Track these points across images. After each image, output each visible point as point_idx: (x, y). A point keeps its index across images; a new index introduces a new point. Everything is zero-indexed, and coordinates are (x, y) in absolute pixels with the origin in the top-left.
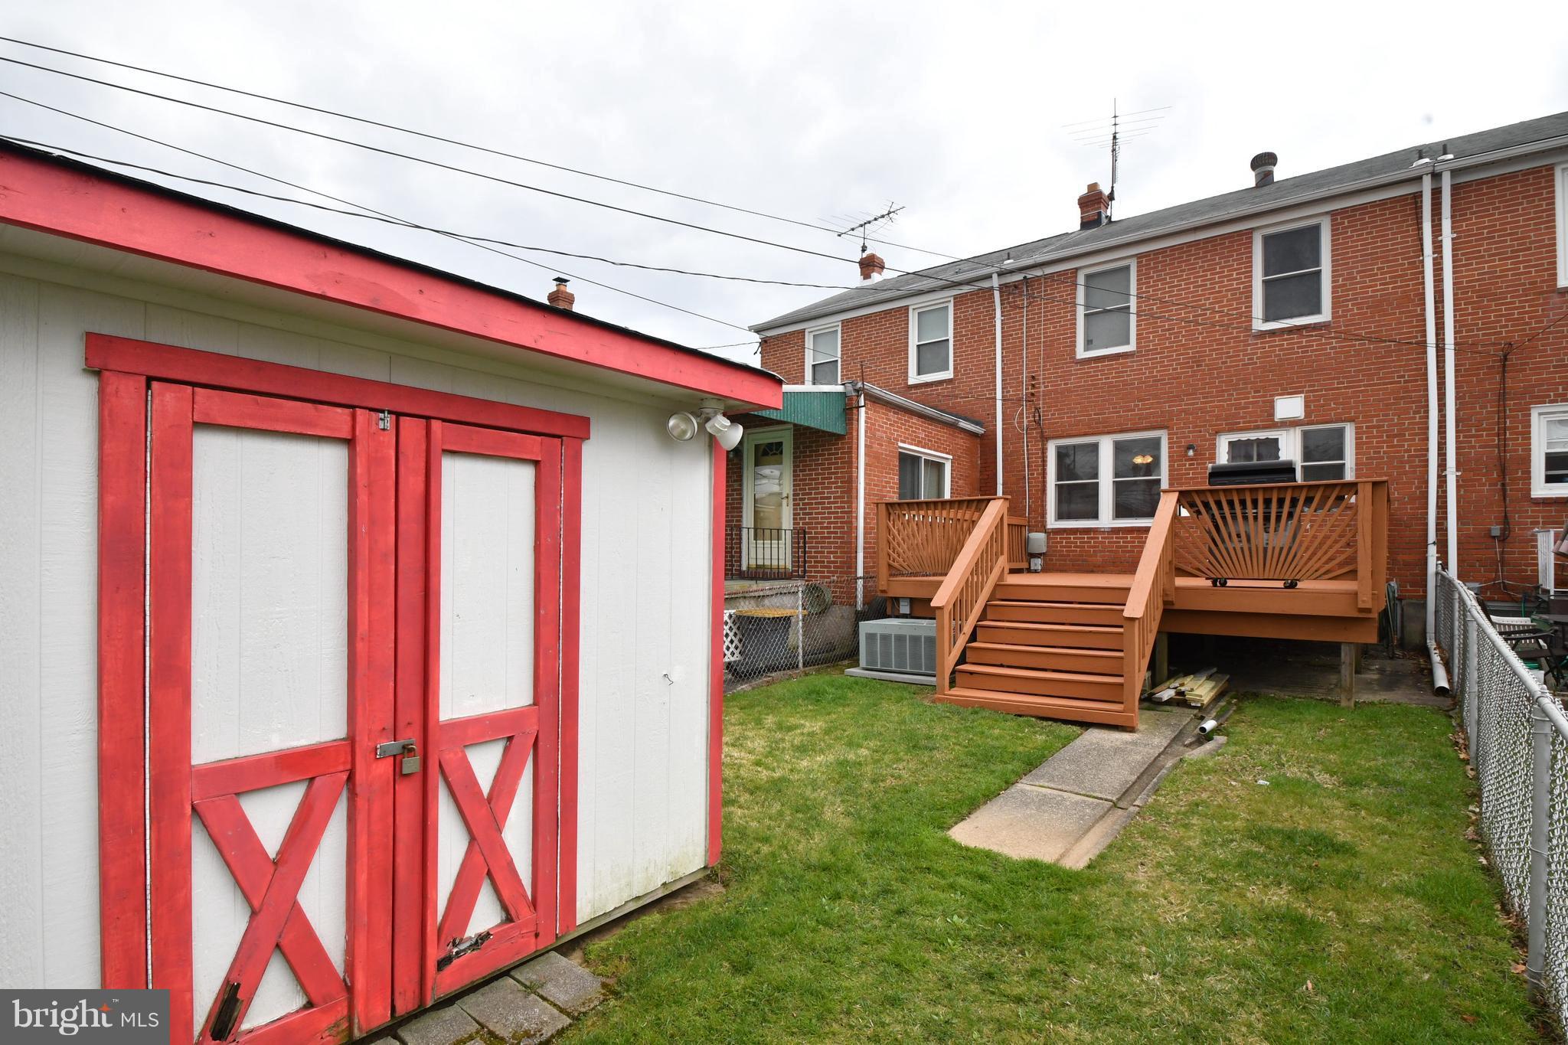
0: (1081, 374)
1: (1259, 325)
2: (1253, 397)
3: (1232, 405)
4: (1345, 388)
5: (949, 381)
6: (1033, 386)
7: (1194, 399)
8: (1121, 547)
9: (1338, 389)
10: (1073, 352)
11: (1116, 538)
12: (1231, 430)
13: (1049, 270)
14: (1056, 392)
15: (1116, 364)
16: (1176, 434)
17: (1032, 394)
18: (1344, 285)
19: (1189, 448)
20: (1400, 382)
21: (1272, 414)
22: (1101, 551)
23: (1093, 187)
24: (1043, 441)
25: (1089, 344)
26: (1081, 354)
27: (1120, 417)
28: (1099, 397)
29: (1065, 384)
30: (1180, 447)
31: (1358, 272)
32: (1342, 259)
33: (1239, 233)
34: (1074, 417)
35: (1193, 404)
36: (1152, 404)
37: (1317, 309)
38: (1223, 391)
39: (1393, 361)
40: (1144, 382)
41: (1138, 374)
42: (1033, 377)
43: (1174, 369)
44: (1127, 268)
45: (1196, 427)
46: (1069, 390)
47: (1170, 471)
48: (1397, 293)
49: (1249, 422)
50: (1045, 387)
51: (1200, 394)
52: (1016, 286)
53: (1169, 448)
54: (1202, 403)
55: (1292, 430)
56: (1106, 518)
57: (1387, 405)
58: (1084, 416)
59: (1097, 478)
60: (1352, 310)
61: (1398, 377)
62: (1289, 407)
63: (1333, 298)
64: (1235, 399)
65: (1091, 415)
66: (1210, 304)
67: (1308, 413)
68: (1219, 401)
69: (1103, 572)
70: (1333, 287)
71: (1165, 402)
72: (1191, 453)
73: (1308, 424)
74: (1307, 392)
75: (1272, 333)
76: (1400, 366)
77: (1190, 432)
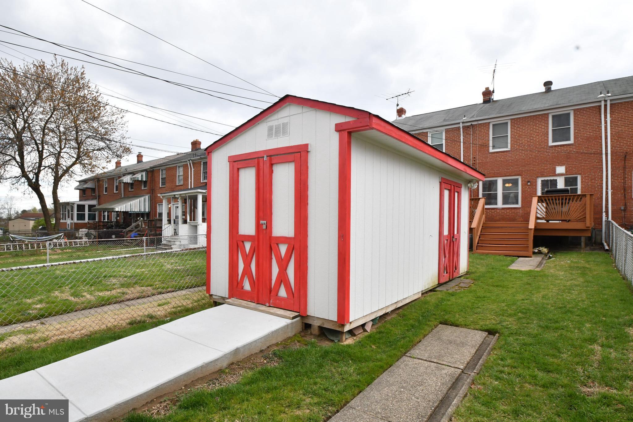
0: (491, 157)
1: (551, 143)
2: (549, 166)
3: (542, 168)
4: (578, 164)
6: (474, 161)
7: (530, 166)
8: (505, 214)
9: (576, 164)
10: (488, 150)
11: (504, 211)
12: (542, 176)
13: (480, 122)
14: (482, 163)
15: (504, 154)
16: (524, 177)
17: (474, 163)
18: (578, 132)
19: (528, 182)
20: (594, 163)
21: (555, 171)
22: (498, 215)
23: (487, 89)
25: (494, 147)
26: (491, 150)
27: (505, 171)
28: (498, 165)
29: (486, 160)
30: (525, 182)
31: (582, 129)
32: (577, 124)
33: (545, 114)
34: (489, 171)
35: (530, 168)
36: (516, 167)
37: (569, 139)
38: (539, 164)
39: (592, 156)
40: (513, 160)
41: (511, 158)
42: (474, 158)
43: (523, 156)
44: (507, 123)
45: (531, 175)
46: (487, 162)
47: (522, 189)
48: (593, 136)
49: (548, 174)
50: (479, 161)
51: (532, 165)
52: (468, 127)
53: (522, 182)
54: (533, 168)
55: (561, 177)
56: (500, 204)
57: (590, 170)
58: (492, 171)
59: (497, 191)
60: (580, 140)
61: (594, 161)
62: (561, 169)
63: (574, 136)
64: (544, 167)
65: (495, 171)
66: (535, 136)
67: (566, 172)
68: (538, 167)
70: (574, 133)
71: (520, 167)
72: (529, 184)
73: (566, 175)
74: (566, 165)
75: (555, 146)
76: (595, 158)
77: (528, 177)
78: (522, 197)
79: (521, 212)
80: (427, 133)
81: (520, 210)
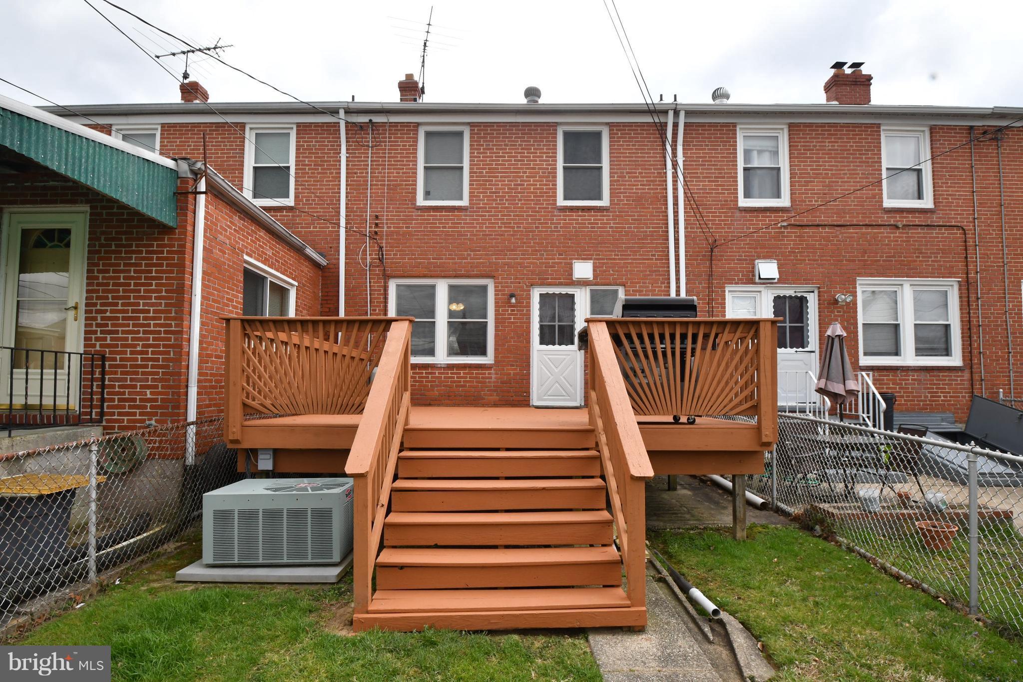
0: (421, 220)
1: (561, 202)
2: (558, 259)
3: (543, 263)
4: (619, 259)
5: (290, 209)
6: (377, 225)
7: (515, 255)
8: (454, 382)
9: (614, 259)
10: (414, 199)
11: (451, 373)
12: (543, 284)
13: (394, 119)
14: (398, 233)
15: (452, 216)
16: (501, 283)
17: (376, 233)
18: (618, 181)
19: (512, 296)
20: (652, 259)
21: (571, 274)
22: (437, 386)
23: (409, 77)
24: (385, 279)
25: (427, 195)
26: (421, 201)
27: (456, 263)
28: (437, 243)
29: (407, 227)
30: (504, 295)
31: (627, 173)
32: (617, 161)
33: (548, 124)
34: (415, 259)
35: (514, 259)
36: (481, 255)
37: (599, 197)
38: (536, 251)
39: (648, 243)
40: (475, 235)
41: (470, 227)
42: (377, 217)
43: (499, 227)
44: (460, 134)
45: (517, 278)
46: (410, 233)
47: (496, 315)
48: (649, 193)
49: (555, 279)
50: (388, 227)
51: (520, 251)
52: (362, 127)
53: (496, 295)
54: (521, 259)
55: (584, 288)
56: (442, 356)
57: (645, 275)
58: (424, 259)
59: (433, 317)
60: (623, 200)
61: (652, 255)
62: (583, 269)
63: (611, 189)
64: (546, 259)
65: (429, 259)
66: (527, 177)
67: (595, 276)
68: (534, 259)
69: (439, 405)
70: (611, 181)
71: (492, 255)
72: (513, 300)
73: (595, 285)
74: (595, 259)
75: (572, 209)
76: (653, 247)
77: (511, 283)
78: (496, 336)
79: (493, 376)
80: (243, 126)
81: (493, 371)
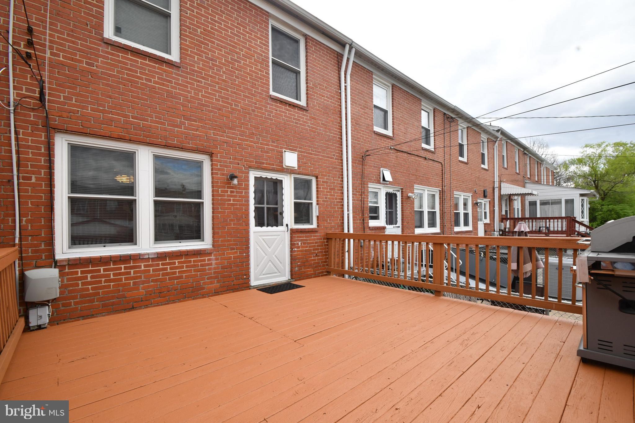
0: (112, 59)
1: (272, 92)
2: (272, 146)
3: (259, 148)
4: (314, 155)
6: (29, 44)
7: (233, 134)
8: (167, 274)
9: (311, 154)
10: (98, 28)
11: (163, 264)
12: (259, 168)
14: (71, 67)
15: (159, 68)
16: (220, 161)
17: (28, 55)
18: (313, 88)
19: (233, 177)
21: (282, 161)
24: (47, 132)
25: (117, 30)
26: (110, 35)
27: (166, 130)
28: (138, 98)
29: (87, 63)
30: (223, 174)
31: (318, 84)
32: (312, 71)
33: (261, 10)
34: (103, 112)
35: (233, 138)
36: (198, 126)
37: (298, 97)
38: (252, 134)
39: (331, 145)
40: (189, 101)
41: (183, 90)
42: (29, 31)
43: (216, 100)
45: (235, 159)
46: (93, 74)
47: (214, 195)
48: (331, 106)
49: (269, 164)
50: (52, 54)
51: (238, 131)
53: (213, 174)
54: (239, 139)
55: (289, 176)
56: (147, 244)
57: (330, 170)
58: (118, 114)
59: (133, 195)
60: (316, 106)
61: (333, 155)
62: (290, 159)
63: (307, 93)
64: (261, 144)
65: (127, 116)
66: (243, 55)
67: (299, 166)
68: (251, 142)
69: (147, 306)
70: (307, 87)
71: (210, 129)
72: (235, 181)
73: (298, 174)
74: (299, 151)
75: (280, 101)
76: (334, 149)
77: (230, 163)
78: (214, 218)
79: (214, 262)
81: (213, 257)
